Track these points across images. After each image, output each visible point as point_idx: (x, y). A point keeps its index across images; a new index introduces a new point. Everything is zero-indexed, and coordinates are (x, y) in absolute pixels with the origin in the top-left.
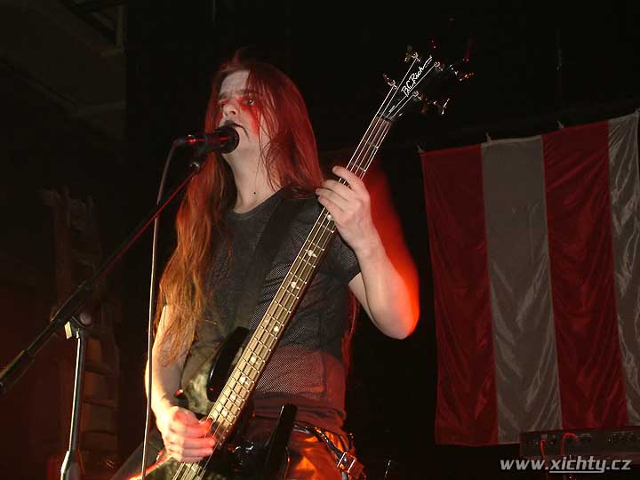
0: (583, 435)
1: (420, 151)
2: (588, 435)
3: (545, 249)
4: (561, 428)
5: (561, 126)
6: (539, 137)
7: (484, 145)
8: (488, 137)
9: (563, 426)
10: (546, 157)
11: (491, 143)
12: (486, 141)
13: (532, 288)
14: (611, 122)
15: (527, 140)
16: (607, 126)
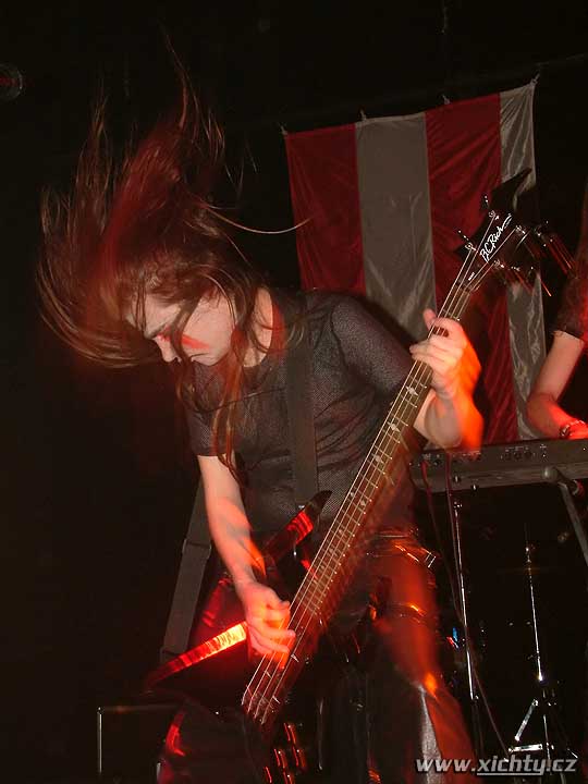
0: (471, 453)
1: (284, 133)
3: (429, 246)
5: (447, 101)
6: (422, 114)
7: (358, 125)
8: (363, 115)
11: (366, 122)
12: (360, 120)
13: (413, 294)
14: (504, 95)
15: (407, 117)
16: (499, 100)
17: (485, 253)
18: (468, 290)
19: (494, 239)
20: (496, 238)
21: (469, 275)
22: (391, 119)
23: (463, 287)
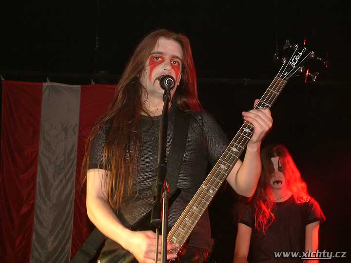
5: (93, 83)
6: (79, 86)
8: (48, 80)
11: (49, 83)
12: (46, 82)
15: (72, 86)
17: (293, 64)
18: (285, 79)
19: (297, 58)
20: (299, 57)
21: (285, 73)
23: (282, 78)
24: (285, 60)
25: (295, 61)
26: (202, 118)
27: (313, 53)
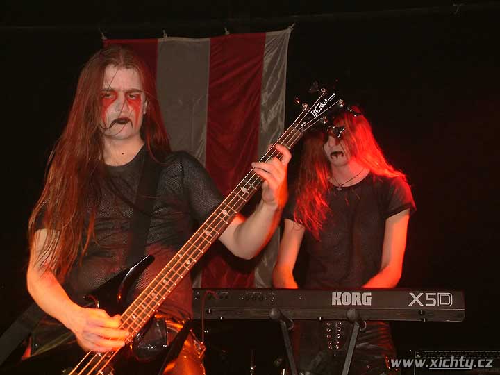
0: (222, 293)
1: (104, 38)
2: (227, 293)
4: (200, 287)
5: (227, 33)
6: (208, 39)
7: (161, 40)
8: (165, 34)
9: (202, 286)
10: (211, 58)
11: (166, 39)
12: (163, 37)
14: (268, 34)
15: (197, 40)
16: (264, 37)
17: (315, 113)
18: (300, 131)
19: (322, 105)
20: (324, 105)
21: (302, 123)
22: (185, 39)
23: (297, 128)
24: (305, 106)
25: (318, 109)
26: (182, 166)
27: (341, 101)
